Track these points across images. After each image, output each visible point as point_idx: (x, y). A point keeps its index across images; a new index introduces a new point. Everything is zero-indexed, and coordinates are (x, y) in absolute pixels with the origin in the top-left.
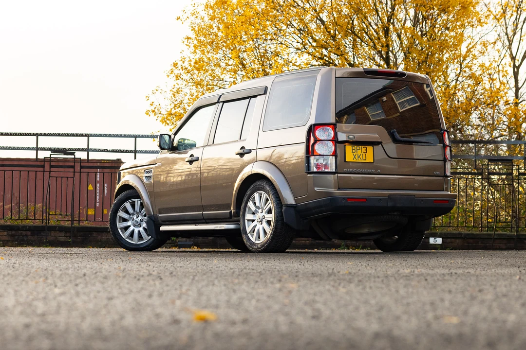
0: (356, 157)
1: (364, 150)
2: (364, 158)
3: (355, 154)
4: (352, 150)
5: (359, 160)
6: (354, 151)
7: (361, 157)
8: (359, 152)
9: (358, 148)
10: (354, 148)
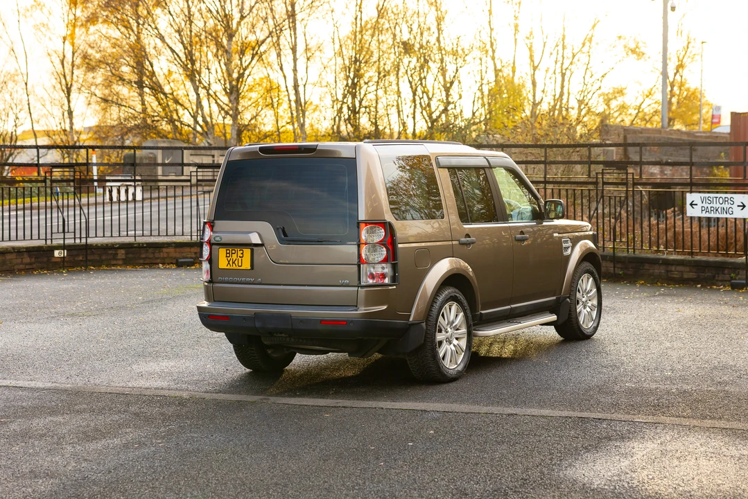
0: (231, 262)
1: (240, 253)
2: (240, 265)
3: (229, 259)
4: (227, 253)
5: (234, 267)
6: (228, 255)
7: (236, 262)
8: (234, 256)
9: (233, 252)
10: (228, 252)
